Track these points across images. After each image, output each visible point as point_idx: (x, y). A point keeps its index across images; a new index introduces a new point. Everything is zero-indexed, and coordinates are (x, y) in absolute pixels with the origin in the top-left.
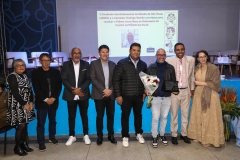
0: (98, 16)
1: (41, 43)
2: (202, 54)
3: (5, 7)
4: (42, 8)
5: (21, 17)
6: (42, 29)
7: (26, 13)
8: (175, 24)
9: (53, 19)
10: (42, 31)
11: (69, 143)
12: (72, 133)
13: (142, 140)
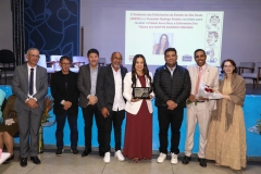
1: (62, 46)
4: (64, 6)
5: (42, 17)
6: (64, 29)
7: (48, 12)
8: (219, 28)
9: (76, 19)
10: (63, 33)
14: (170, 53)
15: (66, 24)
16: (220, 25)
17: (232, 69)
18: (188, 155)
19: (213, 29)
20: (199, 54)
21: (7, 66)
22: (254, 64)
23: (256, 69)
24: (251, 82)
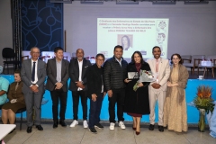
0: (98, 23)
1: (50, 44)
2: (176, 57)
3: (23, 14)
4: (52, 15)
5: (35, 23)
6: (51, 32)
7: (39, 19)
8: (166, 31)
9: (60, 25)
10: (51, 35)
11: (73, 125)
12: (76, 117)
13: (123, 127)
14: (119, 50)
15: (53, 28)
16: (167, 28)
17: (178, 60)
18: (153, 123)
19: (162, 31)
20: (157, 49)
21: (9, 60)
22: (191, 57)
23: (193, 60)
24: (189, 69)
